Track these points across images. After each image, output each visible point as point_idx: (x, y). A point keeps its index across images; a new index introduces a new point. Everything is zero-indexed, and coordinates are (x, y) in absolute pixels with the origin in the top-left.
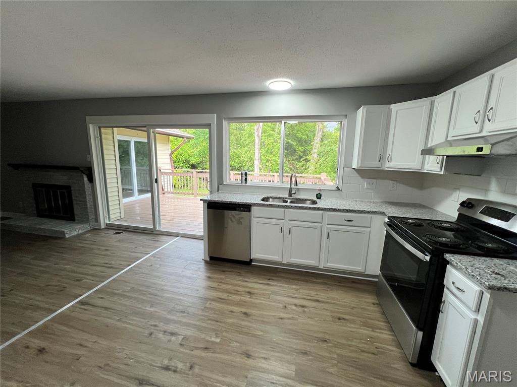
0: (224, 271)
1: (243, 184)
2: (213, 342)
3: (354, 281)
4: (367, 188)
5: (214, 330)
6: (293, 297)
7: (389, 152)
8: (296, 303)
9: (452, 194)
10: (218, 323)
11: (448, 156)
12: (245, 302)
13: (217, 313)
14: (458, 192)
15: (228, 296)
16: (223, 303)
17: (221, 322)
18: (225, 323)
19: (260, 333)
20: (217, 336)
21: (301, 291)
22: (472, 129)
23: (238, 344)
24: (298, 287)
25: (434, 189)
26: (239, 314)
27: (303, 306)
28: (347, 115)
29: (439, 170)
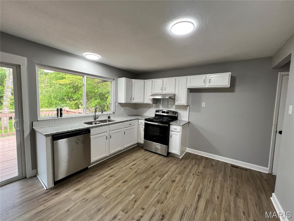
0: (79, 181)
1: (60, 117)
2: (133, 198)
3: (133, 149)
4: (123, 111)
5: (126, 196)
6: (127, 165)
7: (133, 96)
8: (132, 165)
9: (149, 109)
10: (123, 193)
11: (153, 99)
12: (116, 180)
13: (114, 192)
14: (150, 109)
15: (106, 185)
16: (109, 188)
17: (123, 192)
18: (124, 191)
19: (139, 180)
20: (131, 195)
21: (126, 161)
22: (160, 92)
23: (140, 189)
24: (123, 161)
25: (142, 109)
26: (123, 184)
27: (134, 164)
28: (114, 79)
29: (151, 102)
